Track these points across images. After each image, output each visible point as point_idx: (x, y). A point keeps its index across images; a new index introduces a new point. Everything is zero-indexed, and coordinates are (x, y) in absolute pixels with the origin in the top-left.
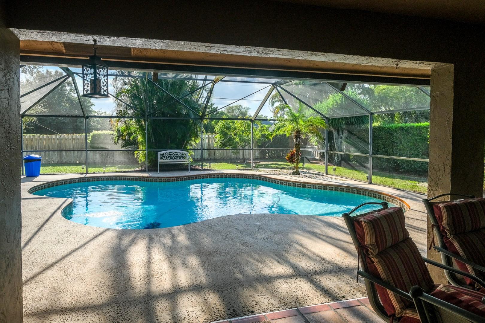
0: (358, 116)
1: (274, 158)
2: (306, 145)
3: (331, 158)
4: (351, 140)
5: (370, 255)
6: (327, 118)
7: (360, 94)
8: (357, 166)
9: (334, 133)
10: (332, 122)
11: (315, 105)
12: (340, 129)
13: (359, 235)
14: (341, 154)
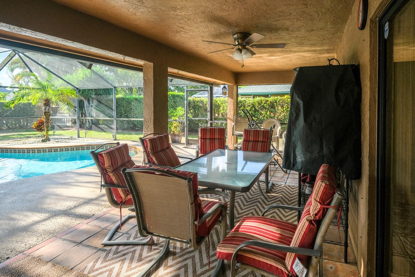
0: (106, 89)
1: (15, 129)
2: (56, 113)
3: (83, 124)
4: (101, 108)
5: (108, 172)
6: (77, 89)
7: (106, 71)
8: (107, 129)
9: (85, 101)
10: (83, 92)
11: (65, 76)
12: (90, 98)
13: (101, 163)
14: (92, 120)
